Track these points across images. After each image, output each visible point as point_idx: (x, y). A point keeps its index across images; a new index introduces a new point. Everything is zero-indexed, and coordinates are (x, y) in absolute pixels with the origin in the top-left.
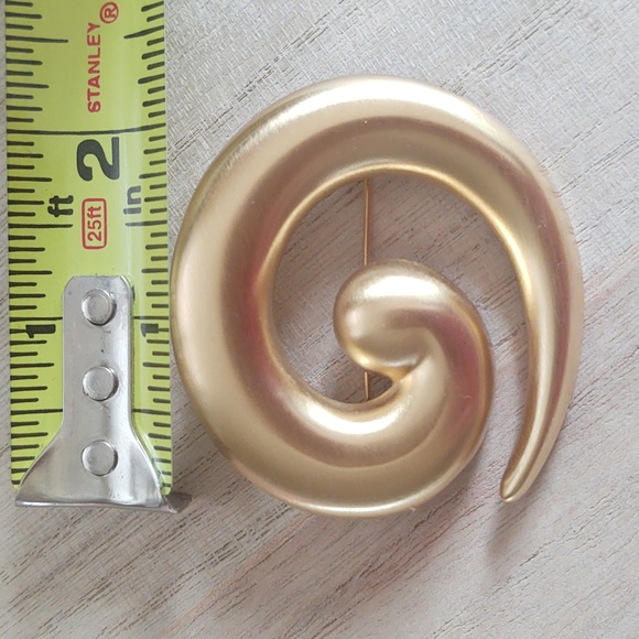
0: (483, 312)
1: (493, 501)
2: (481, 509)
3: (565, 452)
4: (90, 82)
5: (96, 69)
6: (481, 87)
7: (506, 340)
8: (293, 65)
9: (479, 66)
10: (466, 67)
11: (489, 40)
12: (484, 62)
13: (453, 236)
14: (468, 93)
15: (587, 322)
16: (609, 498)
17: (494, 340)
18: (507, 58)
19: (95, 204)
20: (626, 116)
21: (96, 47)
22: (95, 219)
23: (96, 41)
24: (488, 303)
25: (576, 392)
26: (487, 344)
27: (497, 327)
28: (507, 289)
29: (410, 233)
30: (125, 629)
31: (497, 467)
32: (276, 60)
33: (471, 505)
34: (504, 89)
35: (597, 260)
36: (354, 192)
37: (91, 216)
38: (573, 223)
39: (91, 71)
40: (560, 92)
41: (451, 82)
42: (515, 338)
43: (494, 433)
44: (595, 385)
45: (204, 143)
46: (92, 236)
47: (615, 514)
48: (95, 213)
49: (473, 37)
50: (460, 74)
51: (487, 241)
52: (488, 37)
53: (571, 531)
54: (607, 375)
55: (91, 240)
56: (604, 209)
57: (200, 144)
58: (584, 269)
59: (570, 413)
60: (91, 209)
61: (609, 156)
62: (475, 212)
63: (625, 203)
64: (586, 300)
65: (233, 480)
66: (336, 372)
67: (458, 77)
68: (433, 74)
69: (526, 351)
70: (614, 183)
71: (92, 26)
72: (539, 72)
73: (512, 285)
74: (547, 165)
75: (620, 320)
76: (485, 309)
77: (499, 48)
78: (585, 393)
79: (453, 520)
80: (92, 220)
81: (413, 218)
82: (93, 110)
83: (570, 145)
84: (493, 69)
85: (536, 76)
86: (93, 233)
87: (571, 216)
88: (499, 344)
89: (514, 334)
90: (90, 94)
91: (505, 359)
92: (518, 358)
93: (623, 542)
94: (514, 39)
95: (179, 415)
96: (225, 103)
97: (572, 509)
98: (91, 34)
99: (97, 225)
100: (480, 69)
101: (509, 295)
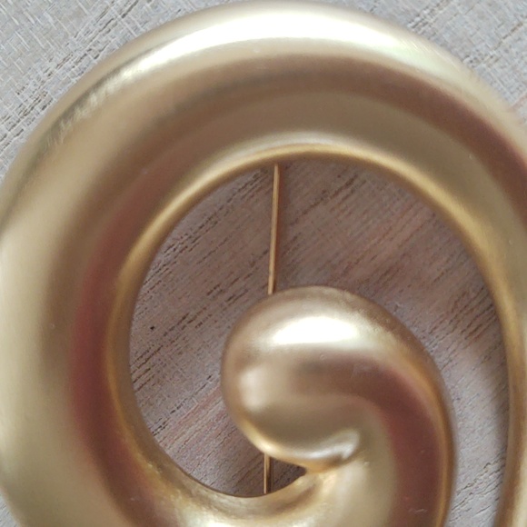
9: (65, 60)
11: (74, 22)
12: (71, 54)
18: (100, 46)
41: (31, 86)
49: (51, 20)
50: (41, 73)
52: (71, 18)
67: (38, 78)
77: (88, 32)
94: (106, 18)
100: (68, 64)
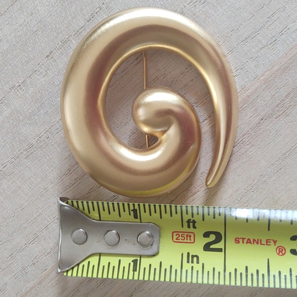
0: (196, 108)
1: (203, 189)
2: (198, 193)
3: (233, 166)
4: (249, 239)
5: (255, 242)
6: (191, 12)
7: (206, 119)
8: (110, 5)
9: (190, 3)
10: (185, 4)
12: (192, 1)
13: (182, 76)
14: (186, 15)
15: (240, 110)
16: (252, 185)
17: (201, 120)
19: (192, 238)
20: (253, 21)
21: (265, 243)
22: (186, 237)
23: (268, 243)
24: (198, 104)
25: (236, 140)
26: (198, 121)
27: (202, 114)
28: (206, 98)
29: (164, 76)
30: (46, 256)
31: (204, 174)
32: (103, 4)
33: (194, 191)
34: (201, 12)
35: (243, 83)
36: (139, 59)
37: (187, 236)
38: (233, 68)
39: (254, 240)
40: (225, 12)
41: (179, 10)
42: (210, 119)
43: (202, 160)
44: (244, 137)
45: (73, 41)
46: (178, 236)
47: (255, 192)
48: (188, 238)
50: (182, 6)
51: (196, 78)
53: (237, 200)
54: (249, 132)
55: (176, 235)
56: (245, 61)
57: (72, 41)
58: (238, 87)
59: (234, 149)
60: (190, 236)
61: (246, 38)
62: (191, 65)
63: (254, 58)
64: (239, 101)
65: (91, 187)
66: (134, 138)
67: (181, 8)
68: (171, 7)
69: (215, 124)
70: (249, 50)
71: (275, 242)
72: (215, 4)
73: (207, 96)
74: (220, 44)
75: (254, 108)
76: (197, 107)
78: (240, 140)
79: (186, 198)
80: (185, 236)
81: (164, 69)
82: (236, 240)
83: (229, 35)
84: (196, 4)
85: (214, 6)
86: (179, 236)
87: (231, 65)
88: (203, 122)
89: (210, 117)
90: (243, 239)
91: (206, 128)
92: (211, 127)
93: (259, 204)
95: (66, 160)
96: (82, 23)
97: (237, 190)
98: (272, 241)
99: (183, 238)
101: (206, 100)
